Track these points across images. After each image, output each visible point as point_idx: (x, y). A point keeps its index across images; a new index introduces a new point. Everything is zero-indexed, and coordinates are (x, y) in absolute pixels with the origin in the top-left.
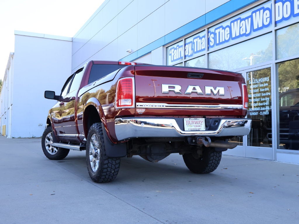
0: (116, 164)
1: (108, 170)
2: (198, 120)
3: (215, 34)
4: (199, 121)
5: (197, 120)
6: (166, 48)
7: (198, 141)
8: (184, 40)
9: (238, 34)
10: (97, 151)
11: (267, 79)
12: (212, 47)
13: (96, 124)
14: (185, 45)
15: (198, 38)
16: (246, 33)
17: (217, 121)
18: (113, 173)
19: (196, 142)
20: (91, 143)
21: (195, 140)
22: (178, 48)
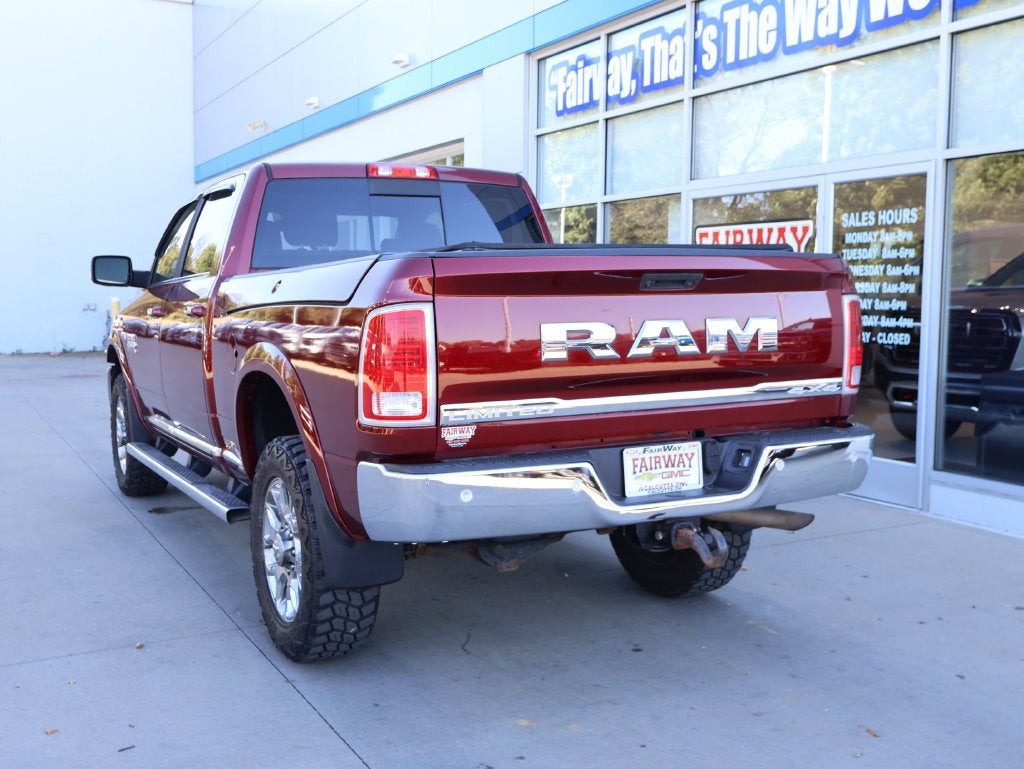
0: (365, 603)
1: (335, 627)
2: (678, 452)
3: (722, 27)
4: (681, 455)
5: (672, 453)
6: (539, 61)
7: (676, 537)
8: (603, 39)
9: (808, 36)
10: (290, 545)
11: (910, 216)
12: (710, 73)
13: (286, 445)
14: (609, 57)
15: (659, 36)
16: (837, 34)
17: (748, 452)
18: (354, 634)
19: (667, 542)
20: (268, 505)
21: (663, 531)
22: (581, 64)
